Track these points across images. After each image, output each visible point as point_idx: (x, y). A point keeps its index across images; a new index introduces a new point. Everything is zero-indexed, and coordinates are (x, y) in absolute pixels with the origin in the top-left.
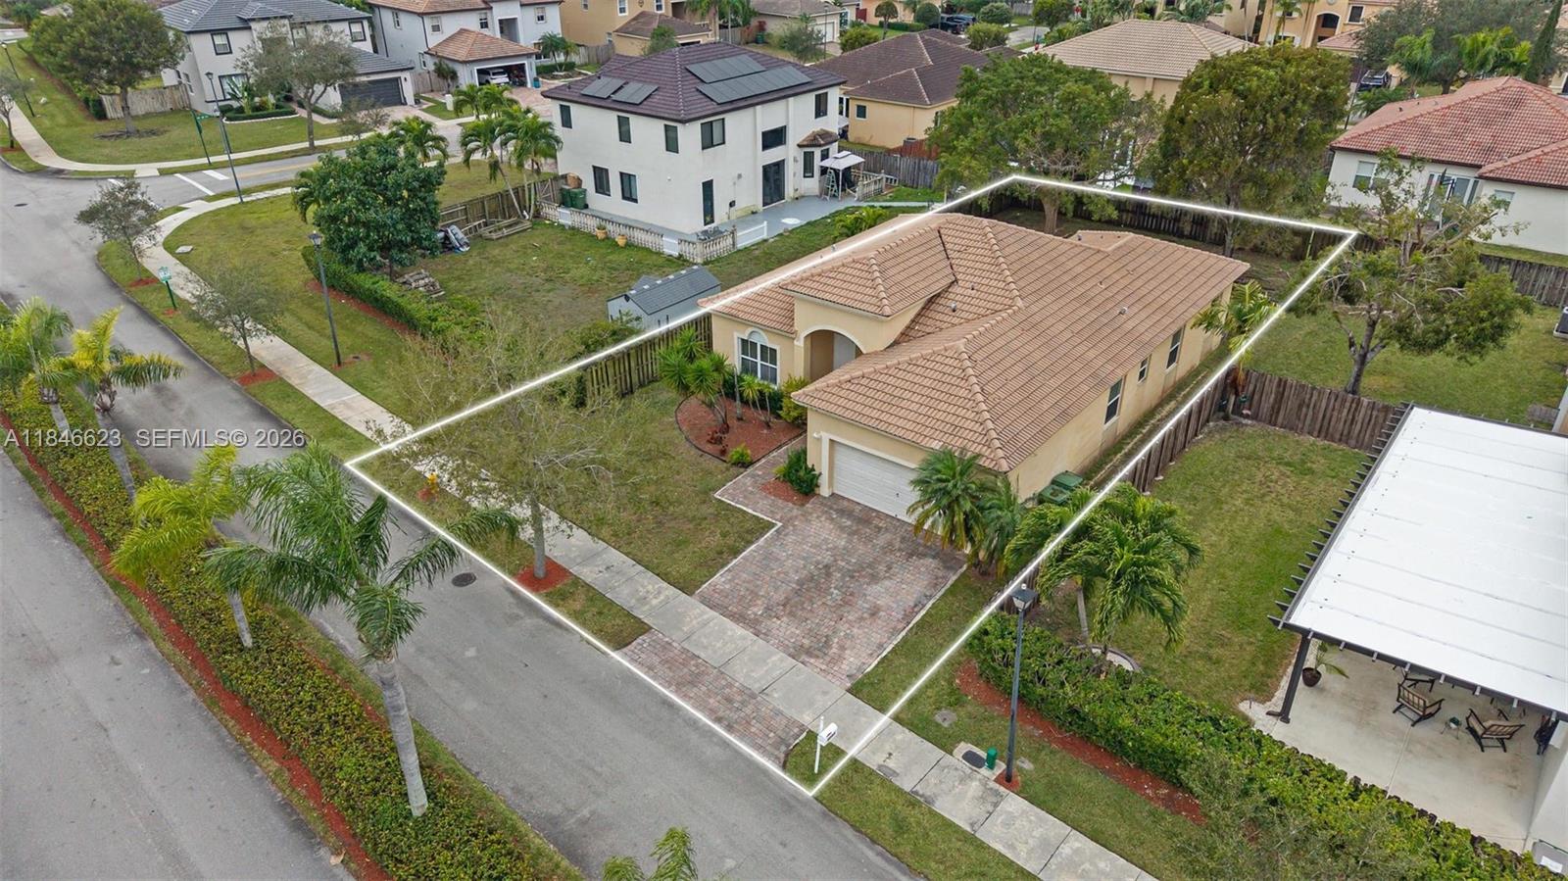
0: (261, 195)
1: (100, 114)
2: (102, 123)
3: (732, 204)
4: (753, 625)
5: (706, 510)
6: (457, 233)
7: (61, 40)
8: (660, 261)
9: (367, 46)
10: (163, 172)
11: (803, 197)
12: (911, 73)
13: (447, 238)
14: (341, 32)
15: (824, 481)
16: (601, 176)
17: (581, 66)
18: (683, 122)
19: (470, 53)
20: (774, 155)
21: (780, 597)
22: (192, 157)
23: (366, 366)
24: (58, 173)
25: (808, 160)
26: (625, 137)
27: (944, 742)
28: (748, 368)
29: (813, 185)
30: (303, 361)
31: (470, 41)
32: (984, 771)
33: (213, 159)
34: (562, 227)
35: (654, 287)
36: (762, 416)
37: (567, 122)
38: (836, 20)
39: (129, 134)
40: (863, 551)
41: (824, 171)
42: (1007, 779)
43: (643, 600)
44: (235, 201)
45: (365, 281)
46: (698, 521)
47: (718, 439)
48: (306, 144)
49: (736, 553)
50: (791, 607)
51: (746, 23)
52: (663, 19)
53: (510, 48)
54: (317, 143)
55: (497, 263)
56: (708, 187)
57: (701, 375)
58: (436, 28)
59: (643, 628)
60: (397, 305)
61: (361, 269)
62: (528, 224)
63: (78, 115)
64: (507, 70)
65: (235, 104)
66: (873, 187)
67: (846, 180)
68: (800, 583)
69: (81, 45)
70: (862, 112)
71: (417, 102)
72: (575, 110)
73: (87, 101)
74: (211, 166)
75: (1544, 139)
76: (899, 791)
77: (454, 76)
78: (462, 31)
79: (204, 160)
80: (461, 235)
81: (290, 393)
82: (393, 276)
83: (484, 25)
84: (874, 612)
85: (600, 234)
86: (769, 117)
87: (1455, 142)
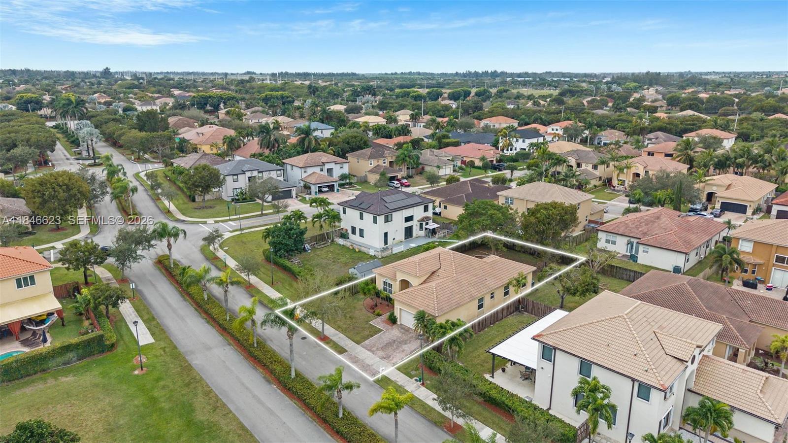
0: (247, 231)
1: (194, 200)
2: (194, 203)
3: (394, 239)
4: (373, 352)
5: (367, 326)
6: (307, 246)
7: (190, 180)
8: (368, 257)
9: (281, 178)
10: (216, 222)
11: (419, 237)
12: (462, 196)
13: (305, 248)
14: (274, 174)
15: (398, 320)
16: (354, 230)
17: (355, 183)
18: (379, 215)
19: (316, 181)
20: (409, 224)
21: (381, 346)
22: (224, 217)
23: (280, 285)
24: (183, 221)
25: (421, 225)
26: (361, 218)
27: (411, 377)
28: (385, 289)
29: (422, 233)
30: (262, 283)
31: (316, 177)
32: (419, 383)
33: (231, 217)
34: (340, 245)
35: (362, 265)
36: (386, 303)
37: (344, 212)
38: (452, 166)
39: (203, 208)
40: (405, 337)
41: (426, 229)
42: (423, 384)
43: (347, 345)
44: (239, 233)
45: (281, 261)
46: (364, 329)
47: (373, 308)
48: (260, 213)
49: (372, 336)
50: (383, 349)
51: (417, 167)
52: (385, 168)
53: (330, 179)
54: (264, 212)
55: (319, 256)
56: (386, 234)
57: (369, 290)
58: (305, 172)
59: (346, 351)
60: (290, 268)
61: (280, 257)
62: (329, 244)
63: (186, 200)
64: (328, 186)
65: (237, 198)
66: (442, 235)
67: (434, 232)
68: (387, 344)
69: (196, 181)
70: (445, 207)
71: (296, 197)
72: (347, 210)
73: (190, 196)
74: (230, 220)
75: (663, 231)
76: (398, 385)
77: (310, 188)
78: (314, 173)
79: (228, 218)
80: (309, 247)
81: (259, 292)
82: (289, 259)
83: (322, 170)
84: (403, 351)
85: (351, 248)
86: (407, 213)
87: (635, 230)
